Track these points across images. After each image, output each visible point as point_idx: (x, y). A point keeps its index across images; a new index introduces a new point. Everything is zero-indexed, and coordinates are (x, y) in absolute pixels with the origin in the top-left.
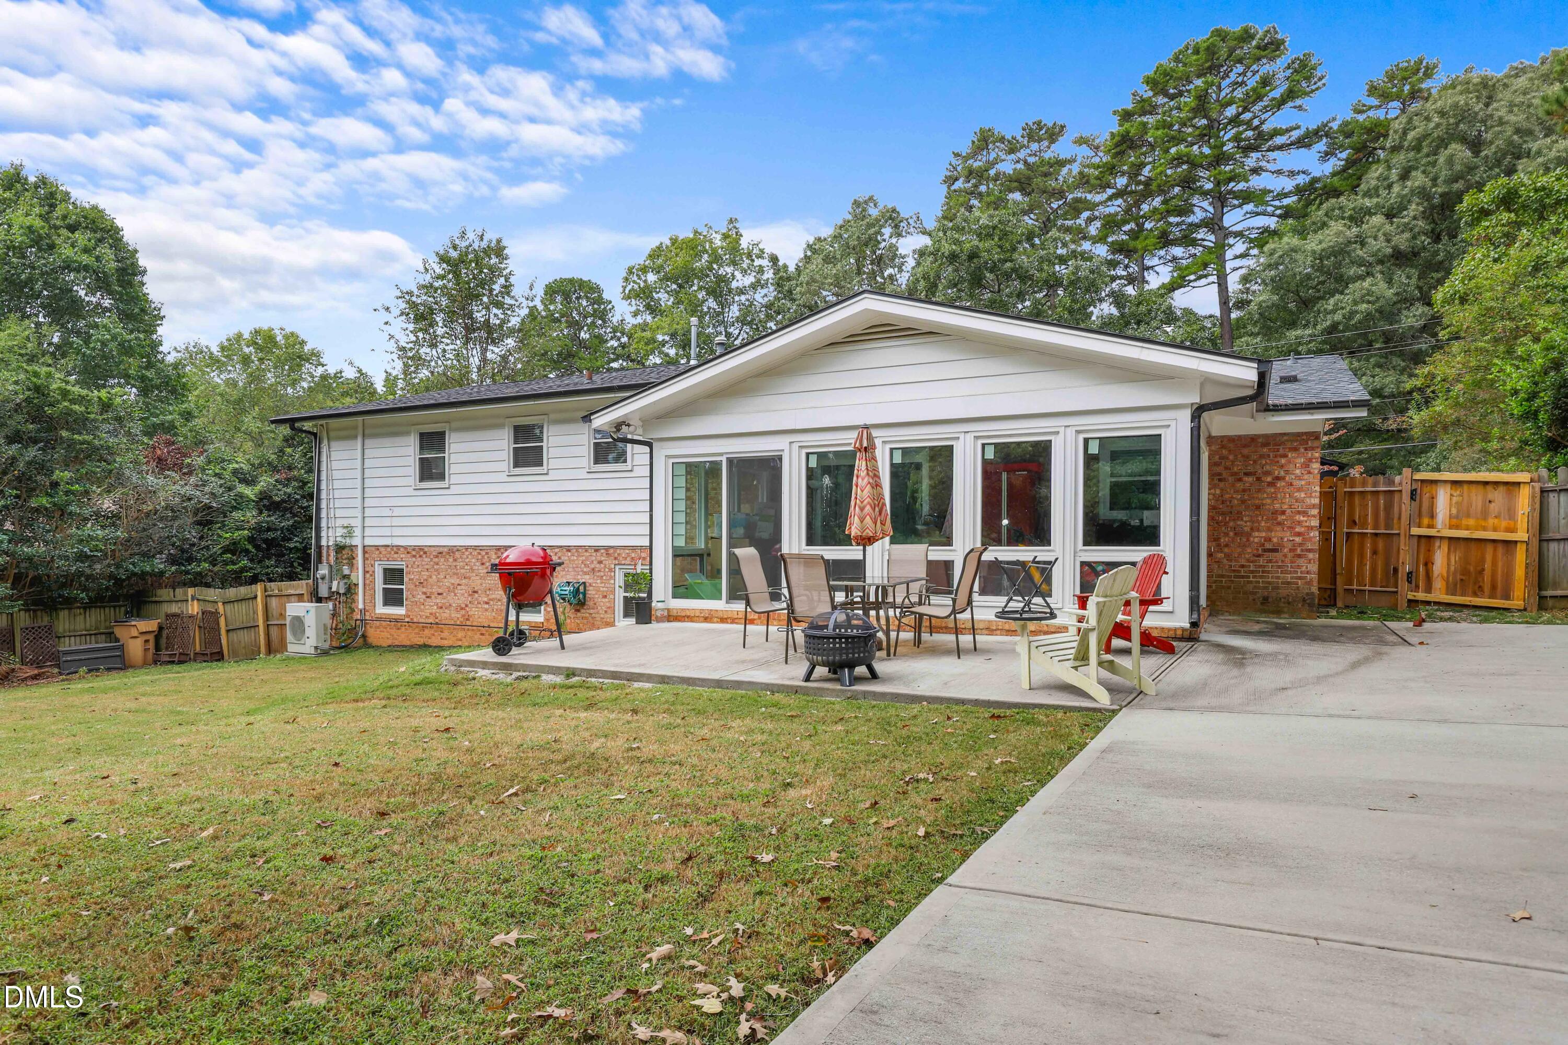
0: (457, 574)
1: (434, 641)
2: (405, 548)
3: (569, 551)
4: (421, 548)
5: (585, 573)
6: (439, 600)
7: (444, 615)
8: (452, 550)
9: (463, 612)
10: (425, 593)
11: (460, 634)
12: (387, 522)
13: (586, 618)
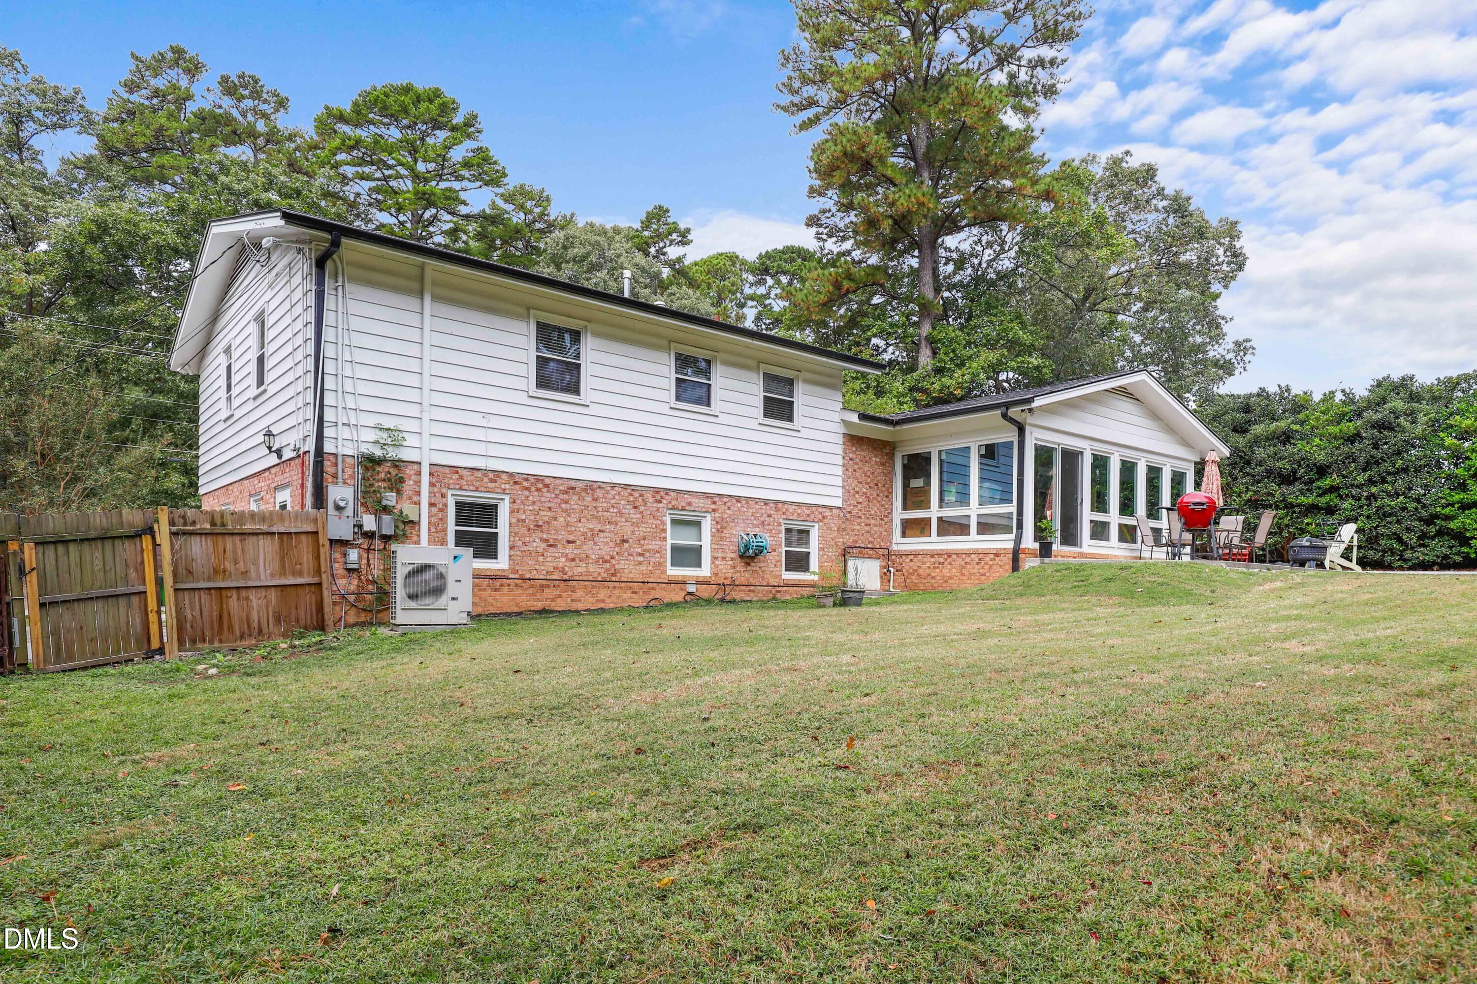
0: (598, 518)
1: (560, 605)
2: (511, 475)
3: (739, 501)
4: (538, 478)
5: (756, 526)
6: (570, 550)
7: (578, 570)
8: (590, 487)
9: (608, 566)
10: (546, 540)
11: (602, 594)
12: (480, 434)
13: (756, 572)
